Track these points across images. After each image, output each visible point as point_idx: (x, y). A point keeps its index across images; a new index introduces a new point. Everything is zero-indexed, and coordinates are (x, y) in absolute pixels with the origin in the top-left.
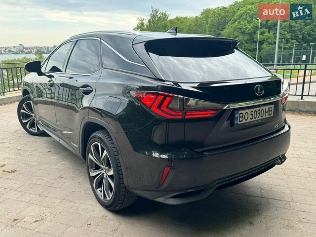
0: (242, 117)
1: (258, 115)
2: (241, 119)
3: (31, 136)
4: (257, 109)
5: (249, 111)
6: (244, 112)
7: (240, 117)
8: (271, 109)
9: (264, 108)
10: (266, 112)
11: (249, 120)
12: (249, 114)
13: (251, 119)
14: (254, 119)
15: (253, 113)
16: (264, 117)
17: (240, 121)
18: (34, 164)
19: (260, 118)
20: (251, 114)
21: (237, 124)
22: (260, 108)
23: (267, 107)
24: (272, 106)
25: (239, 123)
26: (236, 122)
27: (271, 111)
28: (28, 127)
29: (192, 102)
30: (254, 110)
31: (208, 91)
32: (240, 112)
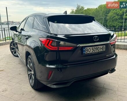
0: (87, 50)
1: (96, 50)
2: (87, 51)
3: (15, 57)
4: (96, 47)
5: (91, 48)
6: (88, 48)
7: (86, 50)
8: (104, 47)
9: (100, 47)
10: (101, 49)
11: (91, 52)
12: (91, 49)
13: (92, 51)
14: (94, 52)
15: (93, 49)
16: (100, 51)
17: (86, 52)
18: (11, 68)
19: (97, 51)
20: (92, 49)
21: (85, 53)
22: (98, 47)
23: (101, 47)
24: (105, 46)
25: (86, 53)
26: (84, 53)
27: (104, 48)
28: (13, 53)
29: (62, 43)
30: (94, 47)
31: (70, 38)
32: (86, 48)
